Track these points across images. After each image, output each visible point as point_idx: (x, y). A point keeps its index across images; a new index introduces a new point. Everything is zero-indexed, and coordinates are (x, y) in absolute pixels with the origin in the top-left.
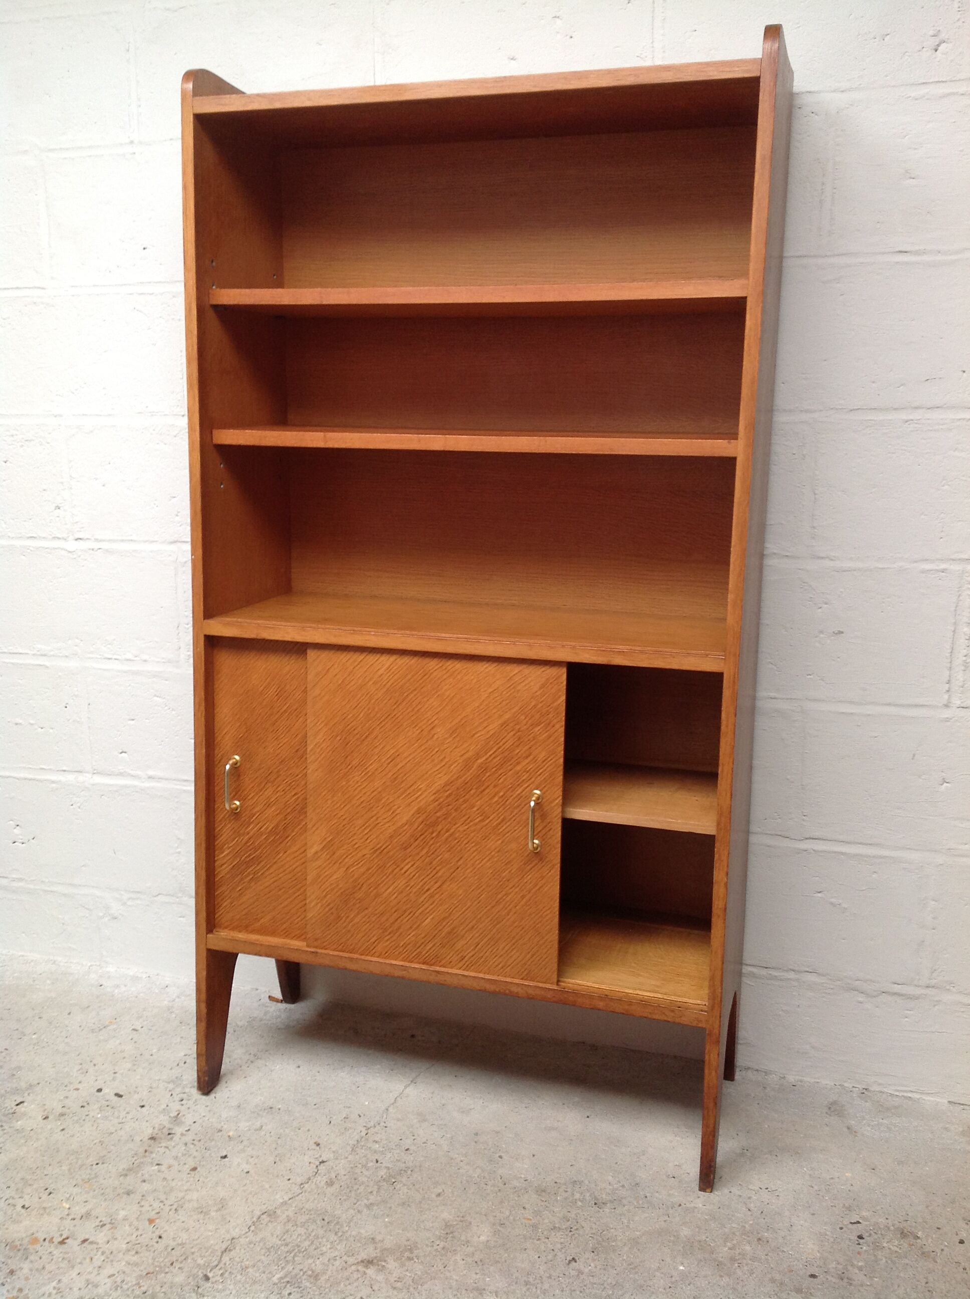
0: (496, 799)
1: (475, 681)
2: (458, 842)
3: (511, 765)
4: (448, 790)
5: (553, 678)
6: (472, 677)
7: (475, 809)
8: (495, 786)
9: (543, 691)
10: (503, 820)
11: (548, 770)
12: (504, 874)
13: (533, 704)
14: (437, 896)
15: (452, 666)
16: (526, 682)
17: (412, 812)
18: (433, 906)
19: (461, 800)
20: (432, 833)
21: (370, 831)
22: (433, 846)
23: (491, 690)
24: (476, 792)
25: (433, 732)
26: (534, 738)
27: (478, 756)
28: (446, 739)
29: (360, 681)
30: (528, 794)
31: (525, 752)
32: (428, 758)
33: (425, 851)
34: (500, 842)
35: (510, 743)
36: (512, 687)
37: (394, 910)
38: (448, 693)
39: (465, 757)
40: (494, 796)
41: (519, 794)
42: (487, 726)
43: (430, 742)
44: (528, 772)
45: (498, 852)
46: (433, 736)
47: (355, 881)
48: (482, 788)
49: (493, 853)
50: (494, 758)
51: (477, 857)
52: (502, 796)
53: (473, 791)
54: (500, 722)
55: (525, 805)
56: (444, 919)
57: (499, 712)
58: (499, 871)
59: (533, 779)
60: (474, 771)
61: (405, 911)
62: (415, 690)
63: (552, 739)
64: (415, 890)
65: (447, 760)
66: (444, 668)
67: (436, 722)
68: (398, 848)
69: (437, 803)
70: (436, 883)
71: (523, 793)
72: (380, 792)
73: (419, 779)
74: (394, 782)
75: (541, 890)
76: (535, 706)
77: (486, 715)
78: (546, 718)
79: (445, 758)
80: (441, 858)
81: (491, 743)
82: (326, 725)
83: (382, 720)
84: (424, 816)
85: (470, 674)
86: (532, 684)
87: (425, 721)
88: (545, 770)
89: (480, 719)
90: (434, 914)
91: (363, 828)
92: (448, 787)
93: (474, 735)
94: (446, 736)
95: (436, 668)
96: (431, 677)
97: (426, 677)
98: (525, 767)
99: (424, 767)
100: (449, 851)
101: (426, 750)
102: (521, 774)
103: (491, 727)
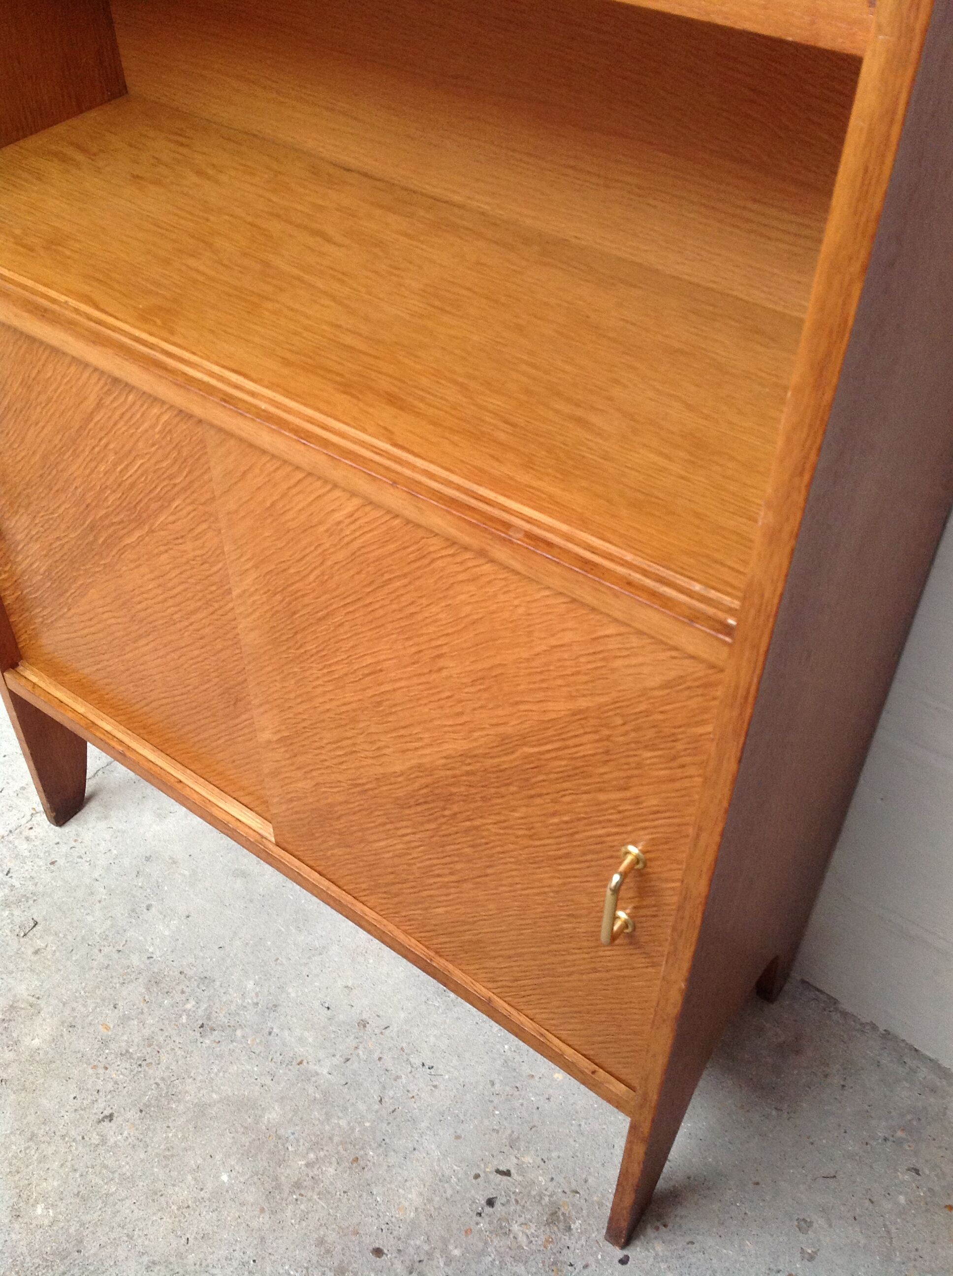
0: (555, 820)
1: (521, 610)
2: (487, 843)
3: (588, 785)
4: (470, 764)
5: (695, 680)
6: (516, 602)
7: (517, 815)
8: (554, 801)
9: (668, 694)
10: (566, 856)
11: (661, 830)
12: (565, 926)
13: (642, 707)
14: (452, 890)
15: (475, 563)
16: (634, 661)
17: (408, 764)
18: (445, 898)
19: (493, 791)
20: (444, 809)
21: (345, 755)
22: (444, 827)
23: (553, 641)
24: (517, 793)
25: (441, 663)
26: (639, 766)
27: (523, 740)
28: (466, 685)
29: (303, 517)
30: (616, 843)
31: (616, 779)
32: (432, 699)
33: (433, 826)
34: (560, 881)
35: (588, 750)
36: (601, 656)
37: (390, 870)
38: (467, 609)
39: (501, 729)
40: (554, 814)
41: (600, 836)
42: (541, 701)
43: (434, 676)
44: (619, 812)
45: (557, 892)
46: (440, 670)
47: (331, 805)
48: (532, 792)
49: (546, 889)
50: (556, 758)
51: (517, 880)
52: (566, 822)
53: (513, 789)
54: (571, 705)
55: (611, 857)
56: (464, 923)
57: (569, 689)
58: (555, 916)
59: (629, 828)
60: (515, 760)
61: (405, 881)
62: (405, 576)
63: (677, 785)
64: (418, 865)
65: (465, 718)
66: (459, 559)
67: (445, 649)
68: (390, 800)
69: (449, 773)
70: (451, 874)
71: (608, 839)
72: (354, 710)
73: (419, 723)
74: (375, 707)
75: (627, 979)
76: (647, 713)
77: (543, 681)
78: (669, 745)
79: (462, 713)
80: (458, 849)
81: (550, 732)
82: (256, 567)
83: (348, 601)
84: (429, 780)
85: (513, 595)
86: (646, 670)
87: (426, 638)
88: (655, 827)
89: (529, 683)
90: (449, 908)
91: (334, 746)
92: (468, 761)
93: (517, 703)
94: (465, 680)
95: (444, 553)
96: (433, 566)
97: (426, 561)
98: (618, 803)
99: (426, 710)
100: (472, 846)
101: (428, 686)
102: (607, 810)
103: (551, 706)
